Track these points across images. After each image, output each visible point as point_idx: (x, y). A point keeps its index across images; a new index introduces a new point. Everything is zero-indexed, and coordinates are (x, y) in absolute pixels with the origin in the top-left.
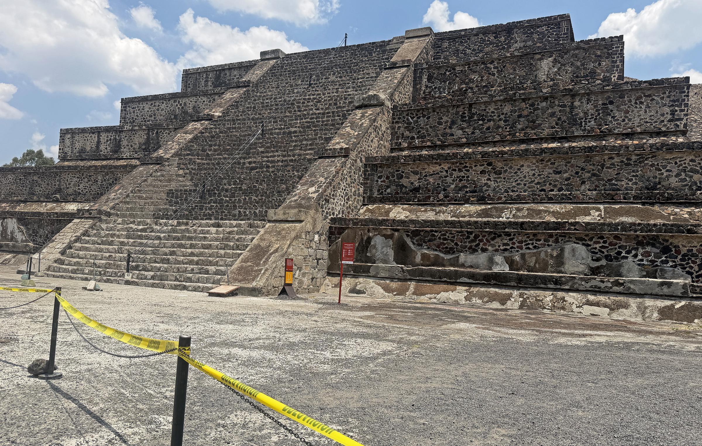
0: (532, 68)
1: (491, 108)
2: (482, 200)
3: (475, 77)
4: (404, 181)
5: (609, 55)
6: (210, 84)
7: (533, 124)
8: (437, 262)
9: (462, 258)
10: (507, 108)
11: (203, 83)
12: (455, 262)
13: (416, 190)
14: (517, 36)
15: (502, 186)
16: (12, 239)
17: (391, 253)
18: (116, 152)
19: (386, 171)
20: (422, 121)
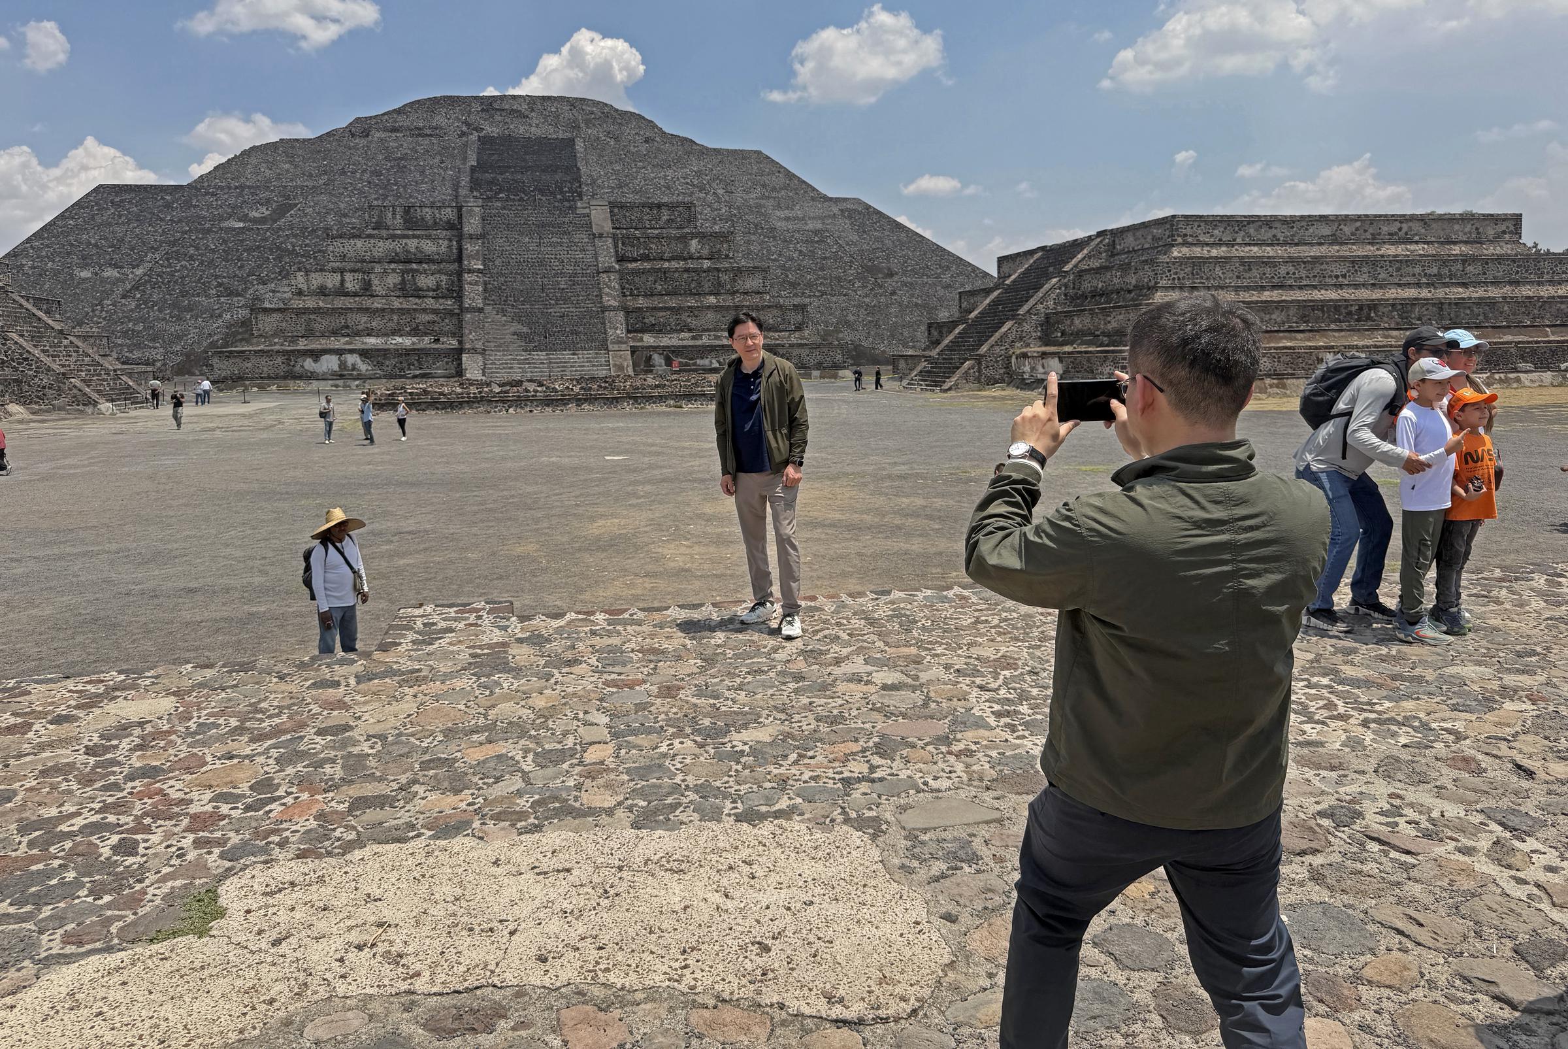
0: (687, 245)
1: (677, 275)
2: (690, 330)
3: (653, 246)
4: (646, 321)
5: (727, 241)
6: (398, 217)
7: (699, 285)
8: (687, 364)
9: (699, 362)
10: (685, 275)
11: (390, 215)
12: (695, 364)
13: (653, 325)
14: (664, 211)
15: (699, 323)
16: (354, 369)
17: (663, 362)
18: (367, 290)
19: (634, 315)
20: (636, 279)
